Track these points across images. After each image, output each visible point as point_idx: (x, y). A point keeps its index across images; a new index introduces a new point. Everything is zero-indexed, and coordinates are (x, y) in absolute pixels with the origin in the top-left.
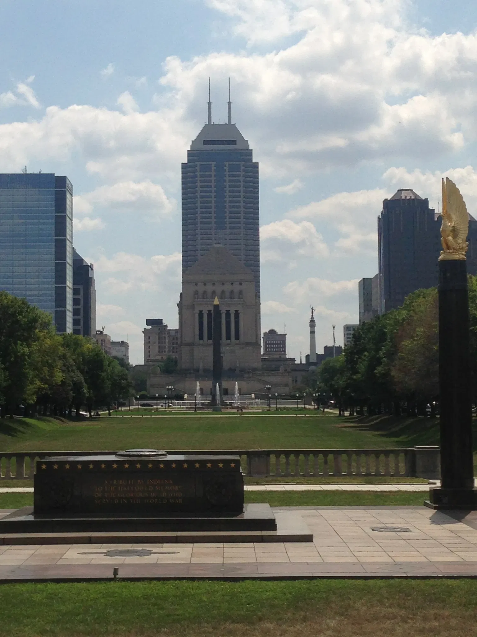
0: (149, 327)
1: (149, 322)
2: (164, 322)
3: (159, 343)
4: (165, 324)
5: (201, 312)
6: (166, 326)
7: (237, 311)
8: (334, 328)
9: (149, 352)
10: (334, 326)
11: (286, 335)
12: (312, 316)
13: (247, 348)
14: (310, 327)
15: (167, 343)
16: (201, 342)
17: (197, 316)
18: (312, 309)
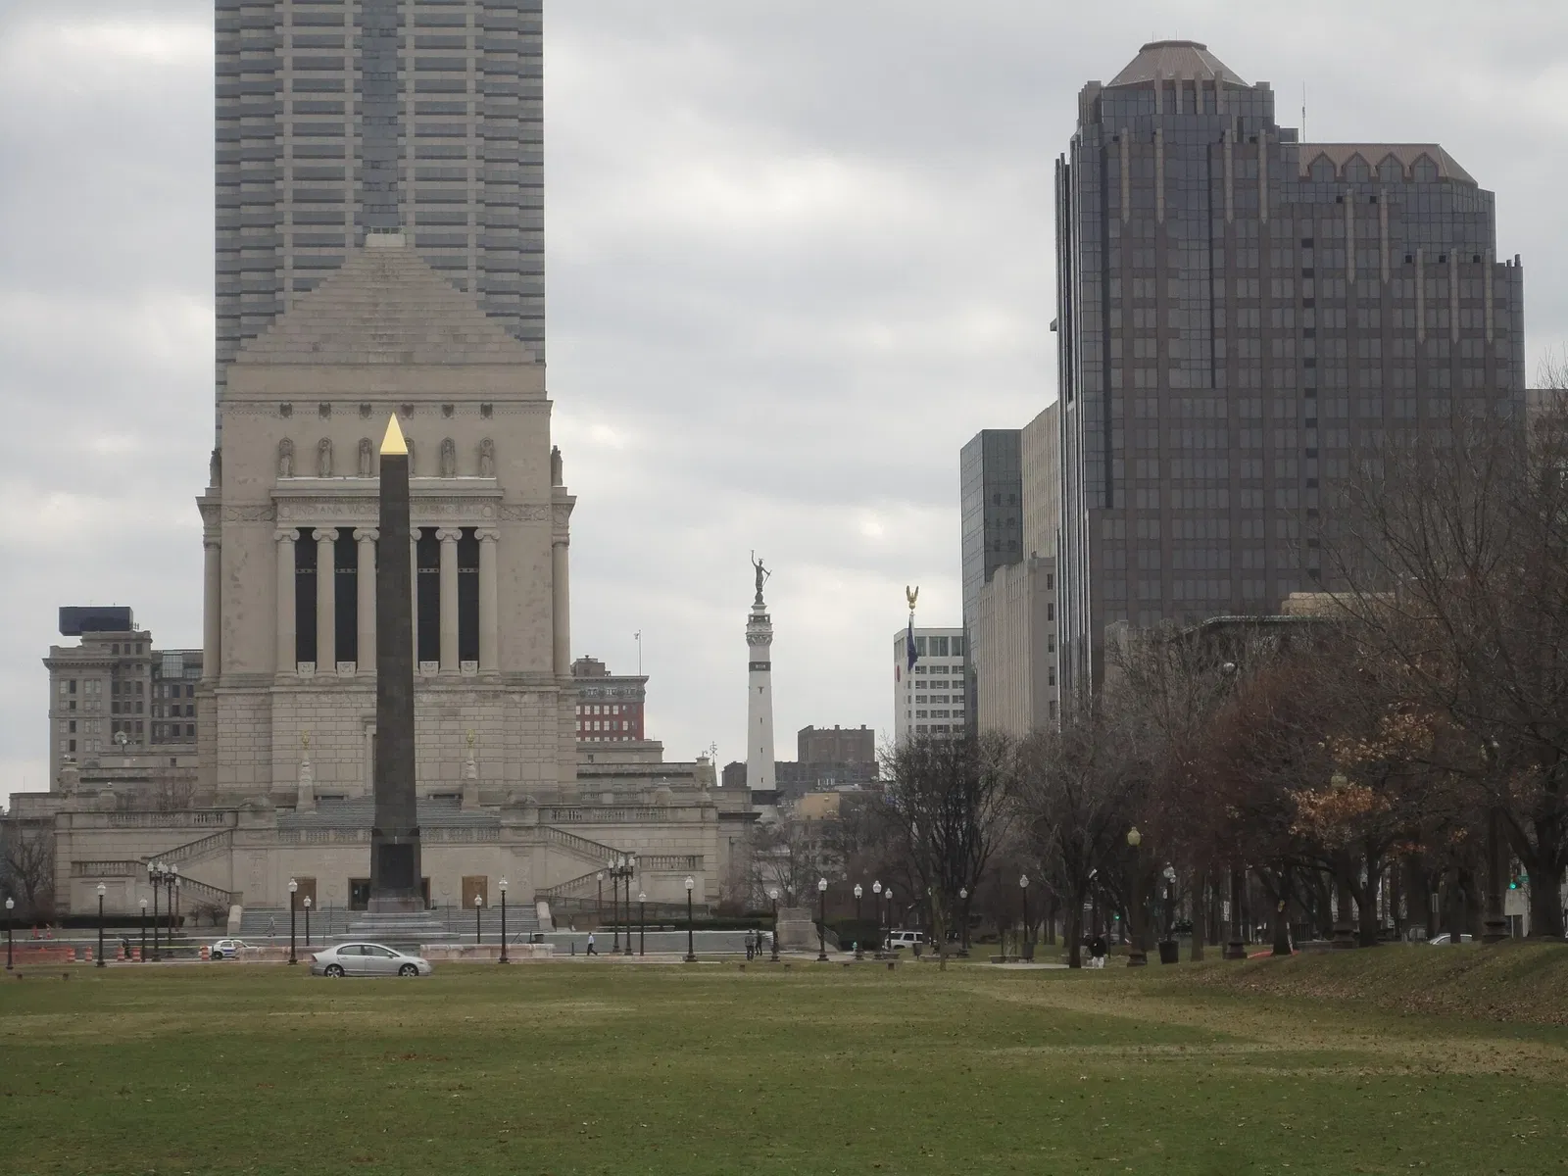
0: (75, 641)
1: (74, 620)
2: (136, 619)
3: (115, 708)
4: (141, 630)
5: (306, 533)
6: (145, 638)
7: (468, 532)
8: (912, 600)
9: (73, 746)
10: (912, 591)
11: (644, 680)
12: (759, 598)
13: (516, 697)
14: (749, 642)
15: (147, 707)
16: (307, 669)
17: (288, 551)
18: (759, 570)
